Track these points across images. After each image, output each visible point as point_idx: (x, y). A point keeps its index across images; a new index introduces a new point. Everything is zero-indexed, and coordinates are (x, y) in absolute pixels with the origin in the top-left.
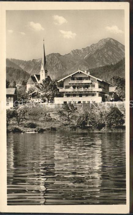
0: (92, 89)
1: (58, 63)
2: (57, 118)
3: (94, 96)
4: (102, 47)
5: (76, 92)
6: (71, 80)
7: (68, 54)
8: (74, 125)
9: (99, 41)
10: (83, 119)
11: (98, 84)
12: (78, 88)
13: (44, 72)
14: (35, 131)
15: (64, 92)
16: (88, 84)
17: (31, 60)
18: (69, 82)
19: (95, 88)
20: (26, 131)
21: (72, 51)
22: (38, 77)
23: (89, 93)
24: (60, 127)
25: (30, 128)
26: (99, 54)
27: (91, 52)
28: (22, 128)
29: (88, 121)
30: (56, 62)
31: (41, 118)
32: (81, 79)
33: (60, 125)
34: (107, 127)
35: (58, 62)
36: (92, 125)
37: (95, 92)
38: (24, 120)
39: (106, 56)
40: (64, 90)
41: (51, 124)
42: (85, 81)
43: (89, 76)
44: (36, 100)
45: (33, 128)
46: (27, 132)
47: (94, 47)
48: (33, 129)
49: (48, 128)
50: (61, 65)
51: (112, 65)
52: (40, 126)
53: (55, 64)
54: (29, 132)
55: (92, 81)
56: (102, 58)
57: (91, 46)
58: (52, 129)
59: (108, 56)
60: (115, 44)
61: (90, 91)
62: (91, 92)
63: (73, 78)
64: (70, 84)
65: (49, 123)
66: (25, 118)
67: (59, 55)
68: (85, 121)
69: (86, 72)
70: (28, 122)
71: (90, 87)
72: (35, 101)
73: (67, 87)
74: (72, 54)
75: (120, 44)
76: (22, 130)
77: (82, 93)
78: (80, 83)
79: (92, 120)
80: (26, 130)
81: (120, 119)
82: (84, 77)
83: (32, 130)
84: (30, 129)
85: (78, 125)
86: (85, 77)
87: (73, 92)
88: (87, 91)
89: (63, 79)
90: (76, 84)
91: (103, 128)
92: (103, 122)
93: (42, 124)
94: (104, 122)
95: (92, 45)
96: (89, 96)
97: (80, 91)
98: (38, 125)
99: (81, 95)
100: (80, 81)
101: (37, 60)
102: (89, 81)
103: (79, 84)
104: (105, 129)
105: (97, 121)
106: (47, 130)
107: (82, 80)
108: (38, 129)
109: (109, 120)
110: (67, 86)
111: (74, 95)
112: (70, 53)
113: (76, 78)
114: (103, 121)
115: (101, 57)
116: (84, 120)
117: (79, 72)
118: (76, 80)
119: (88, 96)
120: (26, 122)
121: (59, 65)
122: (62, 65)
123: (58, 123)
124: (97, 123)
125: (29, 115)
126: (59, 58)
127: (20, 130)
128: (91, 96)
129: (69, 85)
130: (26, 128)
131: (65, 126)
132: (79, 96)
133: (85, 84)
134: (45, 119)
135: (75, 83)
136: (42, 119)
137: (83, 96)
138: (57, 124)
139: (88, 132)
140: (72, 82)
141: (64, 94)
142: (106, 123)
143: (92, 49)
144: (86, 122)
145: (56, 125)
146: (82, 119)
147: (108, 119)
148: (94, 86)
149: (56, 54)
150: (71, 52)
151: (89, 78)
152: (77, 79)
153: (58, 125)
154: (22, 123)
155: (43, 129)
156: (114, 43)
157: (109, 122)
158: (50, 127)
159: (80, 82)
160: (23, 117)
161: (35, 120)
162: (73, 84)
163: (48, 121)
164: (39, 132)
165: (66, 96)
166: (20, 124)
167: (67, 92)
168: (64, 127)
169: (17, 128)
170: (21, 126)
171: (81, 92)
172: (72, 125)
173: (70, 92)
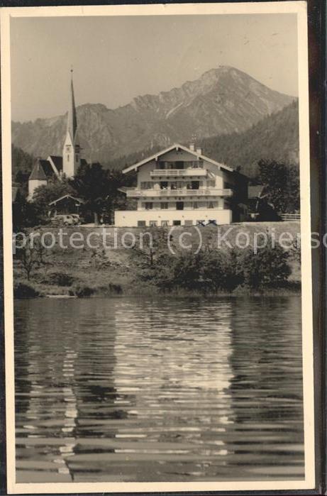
0: (207, 191)
1: (101, 128)
2: (121, 261)
3: (213, 207)
4: (210, 88)
5: (168, 198)
6: (157, 168)
7: (126, 107)
8: (166, 277)
9: (203, 75)
10: (191, 265)
11: (223, 177)
12: (172, 188)
13: (72, 149)
14: (71, 293)
15: (137, 198)
16: (199, 177)
17: (33, 121)
18: (152, 174)
19: (216, 188)
20: (48, 294)
21: (136, 99)
22: (59, 161)
23: (200, 200)
24: (132, 283)
25: (56, 287)
26: (203, 106)
27: (184, 101)
28: (37, 285)
29: (202, 269)
30: (94, 126)
31: (83, 262)
32: (180, 165)
33: (131, 279)
34: (250, 284)
35: (102, 126)
36: (210, 277)
37: (214, 197)
38: (41, 264)
39: (220, 112)
40: (139, 192)
41: (109, 277)
42: (191, 172)
43: (200, 158)
44: (68, 218)
45: (64, 286)
46: (51, 296)
47: (192, 88)
48: (63, 288)
49: (103, 285)
50: (108, 133)
51: (235, 133)
52: (83, 282)
53: (93, 131)
54: (54, 296)
55: (207, 170)
56: (209, 116)
57: (183, 86)
58: (113, 289)
59: (224, 111)
60: (242, 82)
61: (204, 194)
62: (206, 197)
63: (160, 164)
64: (153, 178)
65: (102, 274)
66: (42, 262)
67: (102, 109)
68: (194, 268)
69: (192, 147)
70: (52, 270)
71: (202, 186)
72: (66, 220)
73: (147, 186)
74: (134, 105)
75: (256, 81)
76: (37, 290)
77: (182, 200)
78: (178, 174)
79: (211, 266)
80: (47, 290)
81: (282, 264)
82: (189, 162)
83: (63, 291)
84: (56, 289)
85: (176, 277)
86: (190, 160)
87: (160, 198)
88: (196, 196)
89: (135, 167)
90: (168, 178)
91: (239, 286)
92: (238, 272)
93: (87, 275)
94: (242, 272)
95: (187, 85)
96: (200, 209)
97: (179, 195)
98: (78, 279)
99: (180, 206)
100: (178, 170)
101: (46, 121)
102: (200, 172)
103: (176, 178)
104: (244, 290)
105: (223, 267)
106: (100, 291)
107: (183, 168)
108: (78, 288)
109: (253, 266)
110: (145, 183)
111: (164, 206)
112: (129, 105)
113: (168, 162)
114: (239, 269)
115: (207, 113)
116: (191, 267)
117: (175, 149)
118: (168, 168)
119: (197, 208)
120: (47, 270)
121: (104, 134)
122: (111, 134)
123: (127, 275)
124: (224, 274)
125: (54, 253)
126: (102, 117)
127: (34, 290)
128: (206, 208)
129: (151, 180)
130: (46, 286)
131: (145, 281)
132: (175, 208)
133: (191, 177)
134: (94, 264)
135: (167, 175)
136: (85, 263)
137: (185, 208)
138: (123, 275)
139: (201, 295)
140: (158, 172)
141: (139, 203)
142: (246, 274)
143: (187, 95)
144: (197, 271)
145: (121, 278)
146: (186, 263)
147: (251, 264)
148: (213, 183)
149: (94, 105)
150: (134, 101)
151: (200, 163)
152: (172, 165)
153: (125, 278)
154: (36, 274)
155: (90, 287)
156: (240, 79)
157: (253, 271)
158: (108, 283)
159: (178, 172)
160: (39, 260)
161: (68, 266)
162: (160, 178)
163: (99, 268)
164: (80, 296)
165: (143, 206)
166: (33, 277)
167: (145, 198)
168: (143, 283)
169: (26, 286)
170: (33, 279)
171: (180, 198)
172: (162, 277)
173: (153, 198)
